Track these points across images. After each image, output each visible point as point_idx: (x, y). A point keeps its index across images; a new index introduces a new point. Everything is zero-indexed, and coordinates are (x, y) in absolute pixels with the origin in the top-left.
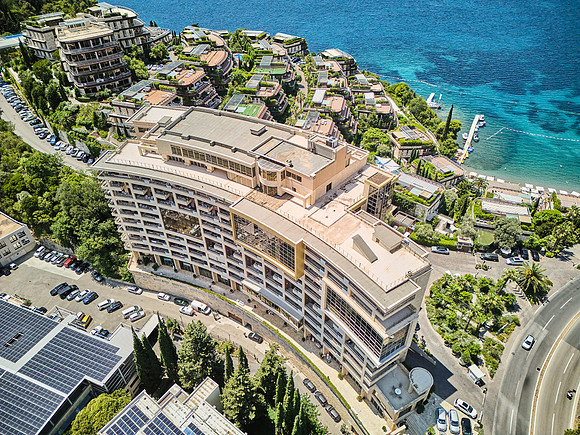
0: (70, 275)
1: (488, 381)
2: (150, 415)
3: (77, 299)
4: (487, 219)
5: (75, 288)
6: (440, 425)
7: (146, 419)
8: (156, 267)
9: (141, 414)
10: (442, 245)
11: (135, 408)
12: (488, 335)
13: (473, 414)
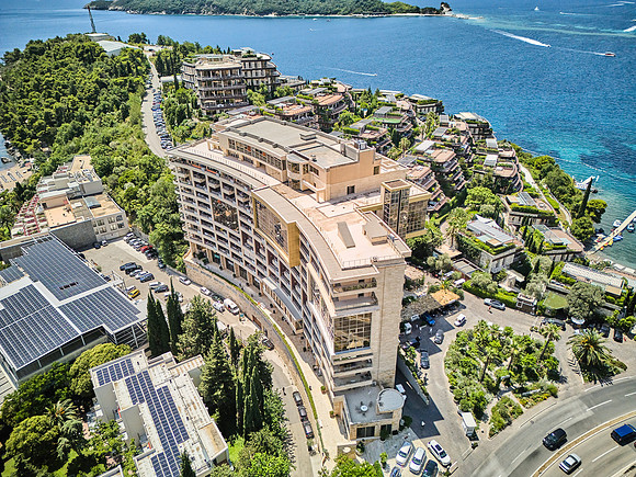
0: (142, 258)
1: (483, 437)
2: (137, 369)
3: (137, 276)
4: (566, 283)
5: (140, 268)
6: (400, 459)
7: (132, 371)
8: (206, 262)
9: (131, 366)
10: (498, 299)
11: (129, 361)
12: (510, 395)
13: (446, 460)
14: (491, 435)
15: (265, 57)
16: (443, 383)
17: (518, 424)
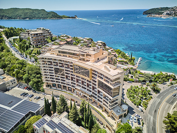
0: (26, 91)
1: (144, 110)
4: (142, 74)
5: (28, 94)
6: (131, 120)
7: (47, 121)
8: (51, 87)
10: (130, 81)
11: (44, 119)
12: (144, 100)
14: (145, 110)
15: (48, 30)
16: (129, 102)
17: (149, 106)
